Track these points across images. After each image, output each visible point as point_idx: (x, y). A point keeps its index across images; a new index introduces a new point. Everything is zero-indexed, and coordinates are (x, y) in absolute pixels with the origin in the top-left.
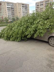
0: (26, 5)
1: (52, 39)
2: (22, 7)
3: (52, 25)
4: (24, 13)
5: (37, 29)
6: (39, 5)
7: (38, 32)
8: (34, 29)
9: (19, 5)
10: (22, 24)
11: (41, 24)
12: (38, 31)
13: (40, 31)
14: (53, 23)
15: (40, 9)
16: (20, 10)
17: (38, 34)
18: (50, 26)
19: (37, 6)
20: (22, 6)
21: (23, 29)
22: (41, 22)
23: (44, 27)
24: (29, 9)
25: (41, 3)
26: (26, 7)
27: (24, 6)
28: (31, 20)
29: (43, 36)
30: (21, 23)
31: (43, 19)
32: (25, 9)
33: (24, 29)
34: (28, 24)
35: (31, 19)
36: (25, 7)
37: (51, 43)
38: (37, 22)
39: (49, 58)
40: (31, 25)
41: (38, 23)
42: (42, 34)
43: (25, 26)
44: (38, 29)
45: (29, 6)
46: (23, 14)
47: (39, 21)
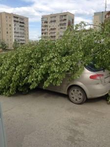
0: (22, 18)
1: (74, 91)
2: (15, 21)
3: (75, 66)
4: (17, 35)
5: (49, 72)
6: (49, 21)
7: (51, 77)
8: (44, 73)
9: (6, 17)
10: (20, 62)
11: (56, 63)
12: (51, 75)
13: (54, 77)
14: (76, 63)
15: (49, 28)
16: (9, 27)
17: (51, 82)
18: (71, 68)
19: (45, 22)
20: (13, 19)
21: (21, 71)
22: (56, 59)
23: (61, 69)
24: (28, 28)
25: (51, 17)
26: (23, 23)
27: (19, 20)
28: (38, 55)
29: (59, 85)
30: (18, 60)
31: (59, 54)
32: (20, 26)
33: (24, 71)
34: (31, 61)
35: (37, 52)
36: (20, 22)
37: (73, 98)
38: (48, 59)
39: (70, 126)
40: (38, 64)
41: (50, 60)
42: (58, 82)
43: (25, 65)
44: (51, 72)
45: (27, 21)
46: (15, 36)
47: (52, 57)
